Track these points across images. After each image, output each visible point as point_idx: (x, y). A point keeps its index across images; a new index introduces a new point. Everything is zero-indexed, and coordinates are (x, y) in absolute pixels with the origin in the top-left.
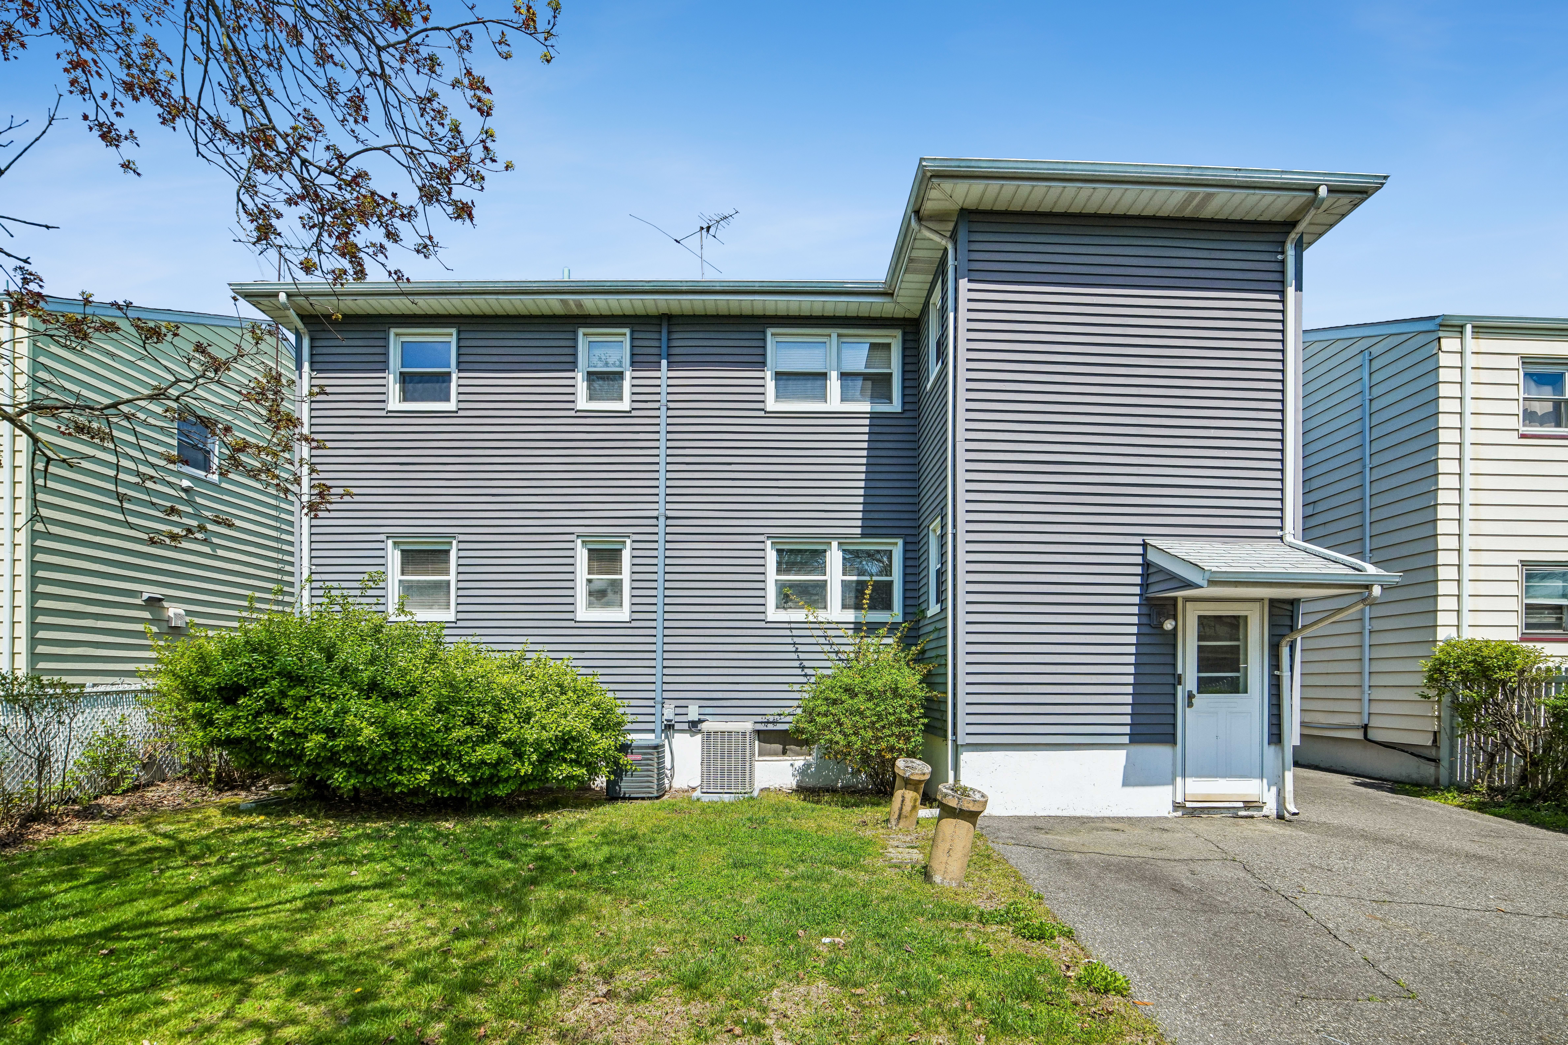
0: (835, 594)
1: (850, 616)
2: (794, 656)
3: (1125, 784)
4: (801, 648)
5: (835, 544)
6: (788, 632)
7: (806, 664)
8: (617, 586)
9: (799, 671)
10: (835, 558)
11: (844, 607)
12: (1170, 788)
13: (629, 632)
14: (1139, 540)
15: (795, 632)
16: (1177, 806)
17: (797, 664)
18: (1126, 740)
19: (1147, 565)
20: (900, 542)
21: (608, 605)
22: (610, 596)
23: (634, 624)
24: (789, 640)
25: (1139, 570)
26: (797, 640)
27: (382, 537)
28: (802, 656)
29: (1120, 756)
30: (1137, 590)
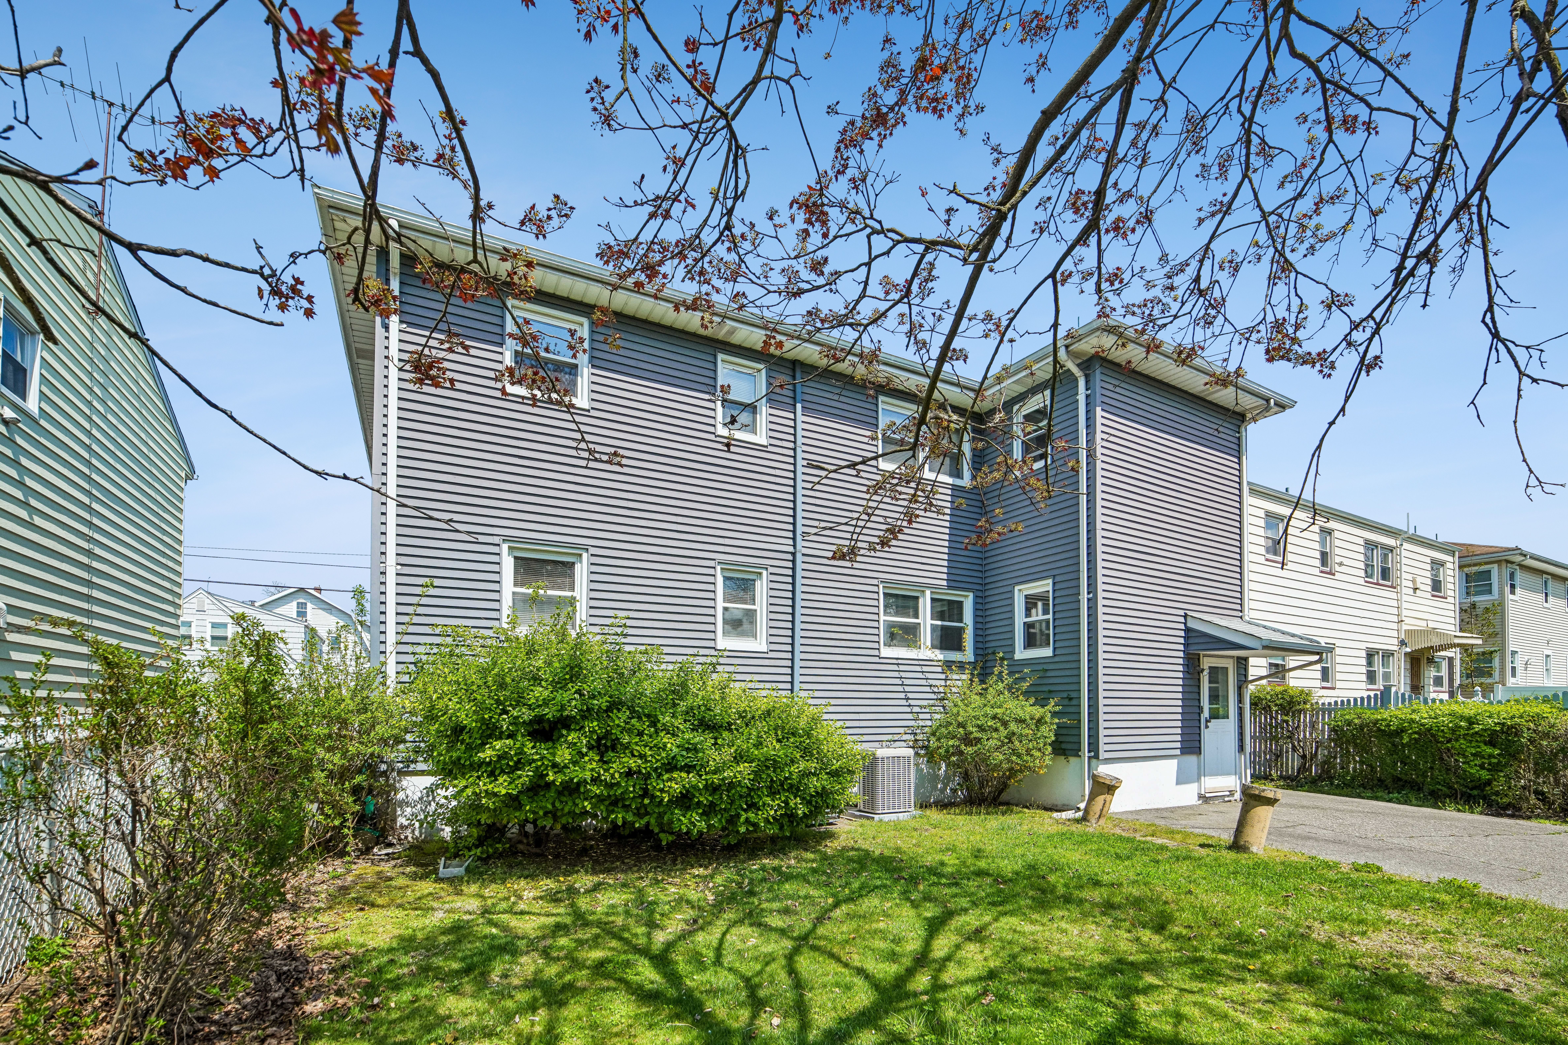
0: (926, 636)
1: (939, 655)
2: (900, 689)
3: (1178, 783)
4: (906, 682)
5: (928, 593)
6: (895, 668)
7: (910, 695)
8: (751, 615)
9: (904, 702)
10: (925, 605)
11: (933, 647)
12: (1196, 785)
13: (767, 662)
14: (1182, 613)
15: (902, 668)
16: (1201, 797)
17: (902, 695)
18: (1178, 752)
19: (1188, 630)
20: (971, 595)
21: (744, 634)
22: (746, 626)
23: (771, 655)
24: (896, 674)
25: (1182, 634)
26: (903, 675)
27: (496, 540)
28: (907, 689)
29: (1174, 763)
30: (1182, 647)
